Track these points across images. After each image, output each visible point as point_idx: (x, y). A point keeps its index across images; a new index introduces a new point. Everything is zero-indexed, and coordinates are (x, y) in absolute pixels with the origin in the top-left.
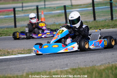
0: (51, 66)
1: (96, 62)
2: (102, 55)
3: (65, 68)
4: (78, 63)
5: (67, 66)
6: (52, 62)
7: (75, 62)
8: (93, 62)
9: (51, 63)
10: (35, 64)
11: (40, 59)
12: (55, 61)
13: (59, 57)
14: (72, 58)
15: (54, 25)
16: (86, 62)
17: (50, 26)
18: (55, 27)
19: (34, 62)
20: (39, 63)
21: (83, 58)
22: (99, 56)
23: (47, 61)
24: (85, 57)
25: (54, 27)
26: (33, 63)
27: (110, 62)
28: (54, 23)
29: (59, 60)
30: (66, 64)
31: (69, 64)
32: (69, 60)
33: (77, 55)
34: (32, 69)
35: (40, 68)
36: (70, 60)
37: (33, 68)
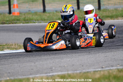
0: (32, 69)
1: (87, 66)
2: (92, 57)
3: (49, 73)
4: (64, 66)
5: (52, 70)
6: (33, 64)
7: (61, 65)
8: (82, 66)
9: (31, 66)
10: (11, 66)
11: (17, 60)
12: (37, 63)
13: (40, 58)
14: (57, 60)
15: (29, 13)
16: (74, 66)
17: (24, 15)
18: (31, 16)
19: (11, 64)
20: (16, 65)
21: (70, 60)
22: (90, 58)
23: (26, 62)
24: (73, 59)
25: (29, 16)
26: (9, 65)
27: (104, 67)
28: (29, 11)
29: (41, 62)
30: (50, 68)
31: (54, 68)
32: (53, 62)
33: (61, 56)
34: (9, 73)
35: (19, 72)
36: (55, 62)
37: (10, 71)
